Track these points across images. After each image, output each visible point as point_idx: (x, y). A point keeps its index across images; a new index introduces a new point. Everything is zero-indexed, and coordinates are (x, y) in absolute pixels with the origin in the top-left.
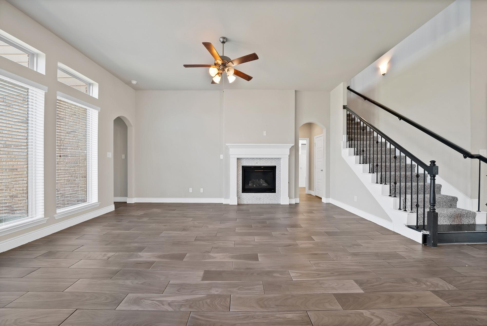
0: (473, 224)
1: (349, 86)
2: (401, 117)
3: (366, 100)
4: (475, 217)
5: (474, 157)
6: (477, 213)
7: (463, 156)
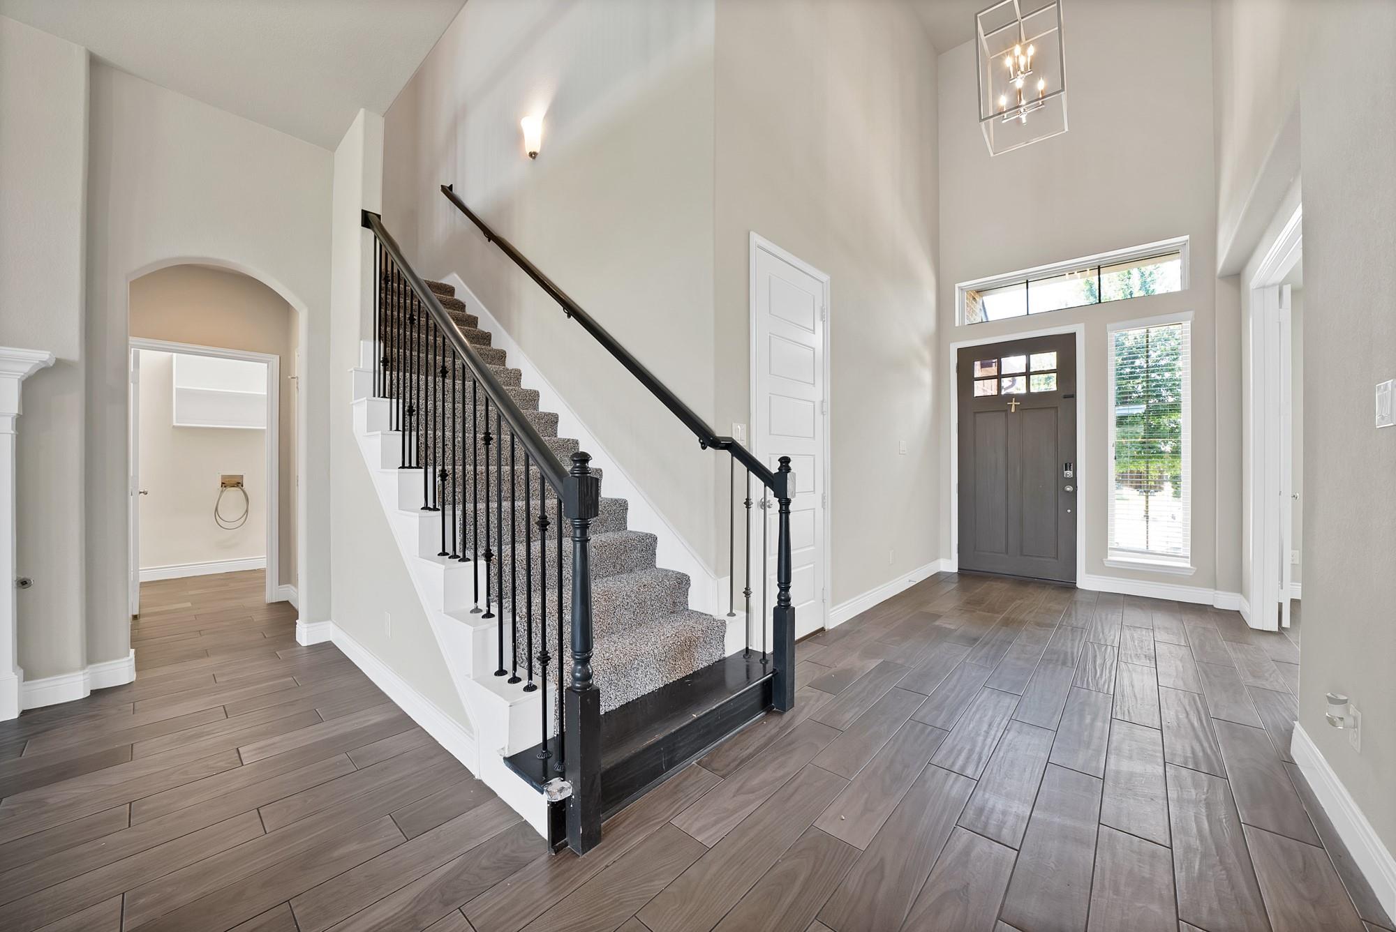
0: (719, 661)
1: (452, 185)
2: (572, 310)
3: (491, 241)
4: (723, 636)
5: (720, 445)
6: (728, 620)
7: (699, 440)
